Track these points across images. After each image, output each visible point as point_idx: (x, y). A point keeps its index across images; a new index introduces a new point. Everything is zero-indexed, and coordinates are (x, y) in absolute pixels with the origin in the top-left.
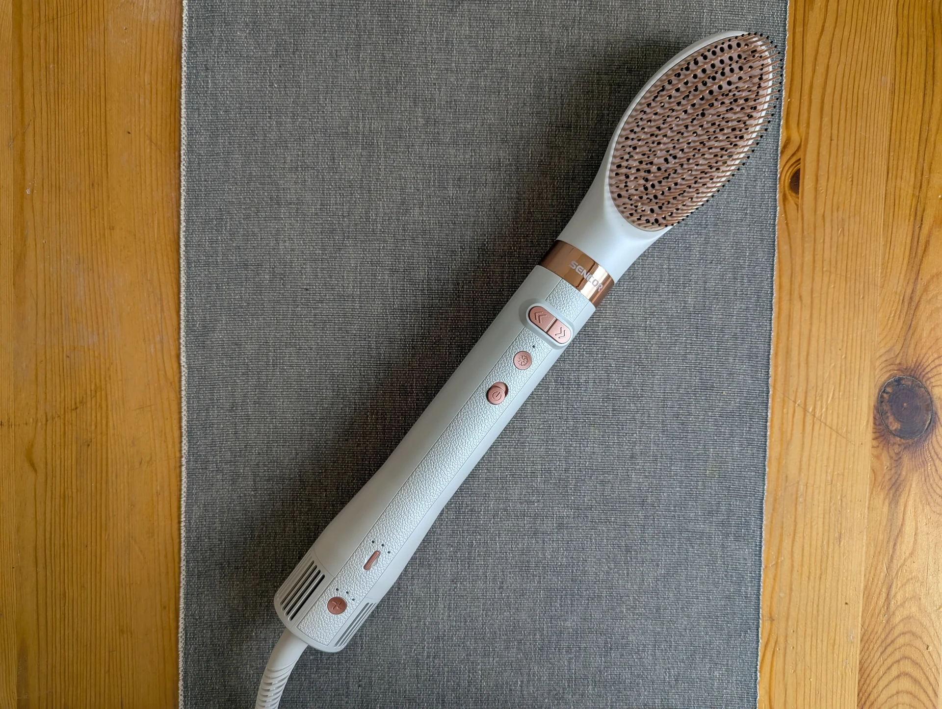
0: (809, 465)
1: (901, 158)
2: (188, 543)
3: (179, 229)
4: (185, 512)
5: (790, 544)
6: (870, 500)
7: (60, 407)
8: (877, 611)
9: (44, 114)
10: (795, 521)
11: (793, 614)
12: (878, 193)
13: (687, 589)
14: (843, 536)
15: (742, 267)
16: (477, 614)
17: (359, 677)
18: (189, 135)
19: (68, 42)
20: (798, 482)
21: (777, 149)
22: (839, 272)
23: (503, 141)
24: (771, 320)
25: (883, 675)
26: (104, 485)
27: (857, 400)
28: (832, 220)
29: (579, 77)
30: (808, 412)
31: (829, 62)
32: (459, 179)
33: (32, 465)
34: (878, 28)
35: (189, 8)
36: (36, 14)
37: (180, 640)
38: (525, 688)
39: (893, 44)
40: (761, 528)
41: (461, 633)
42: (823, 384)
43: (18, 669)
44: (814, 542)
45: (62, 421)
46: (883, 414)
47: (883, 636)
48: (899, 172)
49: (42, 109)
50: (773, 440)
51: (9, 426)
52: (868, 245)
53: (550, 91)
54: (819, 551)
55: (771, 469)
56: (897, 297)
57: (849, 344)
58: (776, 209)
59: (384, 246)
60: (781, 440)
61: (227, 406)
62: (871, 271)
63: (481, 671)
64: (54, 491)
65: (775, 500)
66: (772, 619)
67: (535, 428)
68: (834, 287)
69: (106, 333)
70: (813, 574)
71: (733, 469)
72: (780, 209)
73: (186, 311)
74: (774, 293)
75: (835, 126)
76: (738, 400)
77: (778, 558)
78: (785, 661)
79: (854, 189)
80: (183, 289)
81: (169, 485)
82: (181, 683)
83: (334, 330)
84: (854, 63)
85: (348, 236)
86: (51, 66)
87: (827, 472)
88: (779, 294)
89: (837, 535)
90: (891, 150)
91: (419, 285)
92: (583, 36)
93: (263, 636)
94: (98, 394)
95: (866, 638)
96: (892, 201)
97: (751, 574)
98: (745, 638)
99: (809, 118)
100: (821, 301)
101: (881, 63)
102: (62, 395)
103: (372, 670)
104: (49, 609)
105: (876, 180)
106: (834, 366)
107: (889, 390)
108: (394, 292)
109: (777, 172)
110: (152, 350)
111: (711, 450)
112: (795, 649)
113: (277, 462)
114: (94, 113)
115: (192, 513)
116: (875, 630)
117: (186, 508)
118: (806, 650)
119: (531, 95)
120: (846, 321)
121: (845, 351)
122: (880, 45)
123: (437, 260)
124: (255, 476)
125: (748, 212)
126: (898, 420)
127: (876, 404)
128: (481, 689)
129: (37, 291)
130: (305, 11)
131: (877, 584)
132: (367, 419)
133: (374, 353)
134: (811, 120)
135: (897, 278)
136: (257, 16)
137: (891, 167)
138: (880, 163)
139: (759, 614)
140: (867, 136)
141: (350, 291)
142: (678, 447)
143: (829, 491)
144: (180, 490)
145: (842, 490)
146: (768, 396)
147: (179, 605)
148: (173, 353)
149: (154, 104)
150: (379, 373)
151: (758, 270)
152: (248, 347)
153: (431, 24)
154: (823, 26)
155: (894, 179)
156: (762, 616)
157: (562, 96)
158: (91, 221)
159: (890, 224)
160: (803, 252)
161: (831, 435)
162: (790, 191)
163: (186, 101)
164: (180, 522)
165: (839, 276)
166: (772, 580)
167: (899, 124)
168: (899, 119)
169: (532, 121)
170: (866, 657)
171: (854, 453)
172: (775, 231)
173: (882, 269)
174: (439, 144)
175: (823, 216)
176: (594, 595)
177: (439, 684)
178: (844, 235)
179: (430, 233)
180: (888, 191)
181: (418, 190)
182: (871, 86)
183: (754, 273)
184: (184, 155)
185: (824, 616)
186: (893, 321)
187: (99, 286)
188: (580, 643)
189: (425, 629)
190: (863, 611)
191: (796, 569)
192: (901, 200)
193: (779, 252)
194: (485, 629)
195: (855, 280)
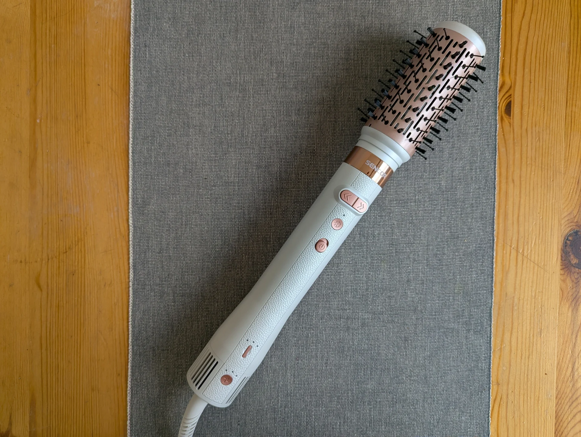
0: (520, 286)
1: (575, 93)
2: (133, 335)
3: (128, 142)
4: (132, 316)
5: (509, 336)
6: (559, 308)
7: (57, 251)
8: (566, 379)
9: (48, 75)
10: (512, 321)
11: (512, 380)
12: (561, 115)
13: (444, 365)
14: (542, 331)
15: (475, 162)
16: (312, 380)
17: (238, 419)
18: (135, 86)
19: (63, 32)
20: (514, 297)
21: (497, 89)
22: (537, 165)
23: (326, 87)
24: (494, 195)
25: (571, 420)
26: (82, 299)
27: (550, 245)
28: (532, 132)
29: (372, 47)
30: (520, 253)
31: (528, 35)
32: (299, 110)
33: (39, 286)
34: (558, 13)
35: (135, 10)
36: (44, 15)
37: (128, 395)
38: (342, 427)
39: (569, 23)
40: (491, 326)
41: (302, 392)
42: (528, 236)
43: (30, 412)
44: (524, 335)
45: (58, 260)
46: (567, 253)
47: (570, 395)
48: (574, 102)
49: (47, 72)
50: (497, 270)
51: (26, 263)
52: (555, 148)
53: (354, 55)
54: (528, 340)
55: (496, 289)
56: (575, 180)
57: (545, 210)
58: (496, 126)
59: (253, 152)
60: (503, 270)
61: (157, 250)
62: (557, 164)
63: (315, 416)
64: (52, 303)
65: (499, 308)
66: (498, 384)
67: (347, 264)
68: (534, 174)
69: (84, 207)
70: (524, 355)
71: (472, 289)
72: (499, 126)
73: (132, 192)
74: (496, 178)
75: (533, 74)
76: (475, 245)
77: (501, 345)
78: (507, 411)
79: (546, 113)
80: (130, 179)
81: (122, 299)
82: (128, 422)
83: (223, 203)
84: (544, 35)
85: (231, 146)
86: (53, 46)
87: (532, 290)
88: (500, 179)
89: (539, 330)
90: (569, 88)
91: (274, 175)
92: (374, 22)
93: (179, 393)
94: (80, 244)
95: (559, 396)
96: (570, 120)
97: (485, 355)
98: (481, 396)
99: (516, 69)
100: (526, 183)
101: (561, 34)
102: (58, 244)
103: (246, 415)
104: (49, 375)
105: (559, 107)
106: (535, 223)
107: (570, 238)
108: (259, 179)
109: (496, 103)
110: (112, 216)
111: (458, 277)
112: (513, 403)
113: (188, 285)
114: (78, 73)
115: (136, 316)
116: (565, 391)
117: (132, 313)
118: (521, 404)
119: (342, 58)
120: (543, 195)
121: (542, 215)
122: (560, 23)
123: (285, 160)
124: (174, 293)
125: (479, 128)
126: (576, 257)
127: (563, 248)
128: (314, 427)
129: (43, 180)
130: (205, 10)
131: (566, 361)
132: (243, 258)
133: (247, 217)
134: (518, 70)
135: (574, 168)
136: (176, 14)
137: (568, 99)
138: (562, 97)
139: (490, 380)
140: (553, 80)
141: (232, 179)
142: (438, 275)
143: (533, 302)
144: (129, 302)
145: (542, 302)
146: (493, 242)
147: (128, 373)
148: (125, 218)
149: (114, 68)
150: (250, 229)
151: (486, 164)
152: (170, 214)
153: (281, 16)
154: (524, 13)
155: (571, 106)
156: (492, 382)
157: (361, 59)
158: (76, 138)
159: (569, 134)
160: (514, 153)
161: (534, 267)
162: (505, 115)
163: (133, 66)
164: (128, 322)
165: (537, 167)
166: (498, 359)
167: (573, 72)
168: (573, 69)
169: (344, 74)
170: (559, 408)
171: (549, 278)
172: (496, 140)
173: (565, 162)
174: (286, 89)
175: (527, 130)
176: (385, 368)
177: (288, 424)
178: (540, 142)
179: (281, 143)
180: (567, 114)
181: (273, 117)
182: (555, 49)
183: (483, 166)
184: (132, 98)
185: (531, 382)
186: (572, 195)
187: (81, 178)
188: (377, 399)
189: (279, 389)
190: (557, 379)
191: (513, 352)
192: (576, 119)
193: (499, 153)
194: (317, 389)
195: (548, 170)
